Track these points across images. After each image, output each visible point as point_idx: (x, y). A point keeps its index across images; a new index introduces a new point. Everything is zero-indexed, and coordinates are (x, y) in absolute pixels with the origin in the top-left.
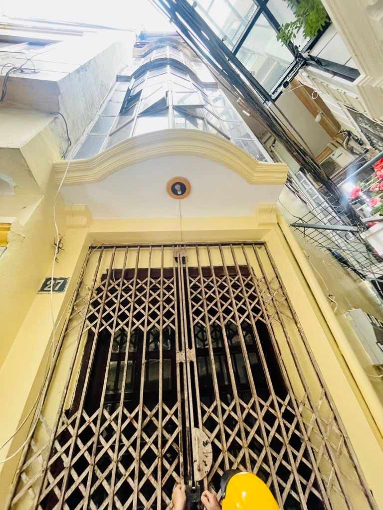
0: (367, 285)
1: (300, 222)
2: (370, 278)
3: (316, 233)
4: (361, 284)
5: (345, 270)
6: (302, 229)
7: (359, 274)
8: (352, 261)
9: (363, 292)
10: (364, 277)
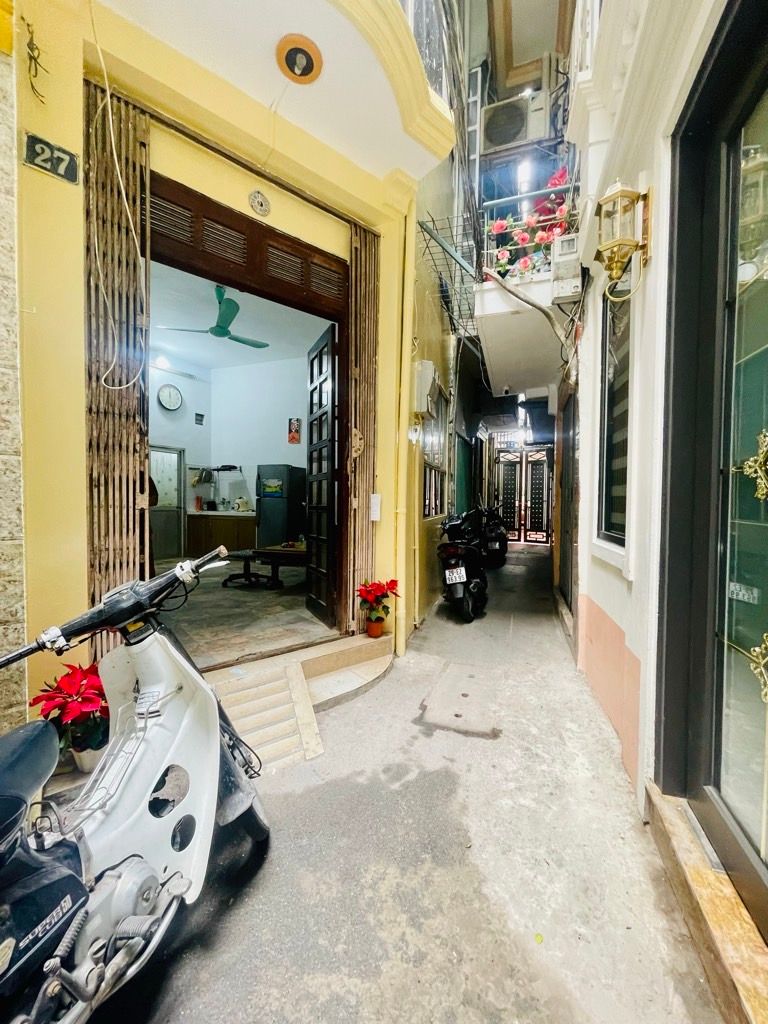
0: (452, 340)
1: (430, 225)
2: (459, 334)
3: (441, 256)
4: (446, 337)
5: (442, 312)
6: (428, 237)
7: (452, 324)
8: (455, 304)
9: (444, 348)
10: (455, 330)
